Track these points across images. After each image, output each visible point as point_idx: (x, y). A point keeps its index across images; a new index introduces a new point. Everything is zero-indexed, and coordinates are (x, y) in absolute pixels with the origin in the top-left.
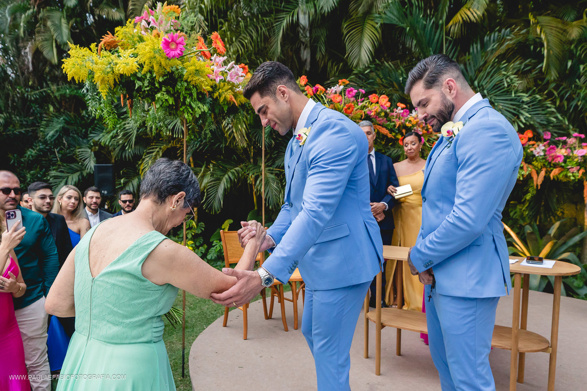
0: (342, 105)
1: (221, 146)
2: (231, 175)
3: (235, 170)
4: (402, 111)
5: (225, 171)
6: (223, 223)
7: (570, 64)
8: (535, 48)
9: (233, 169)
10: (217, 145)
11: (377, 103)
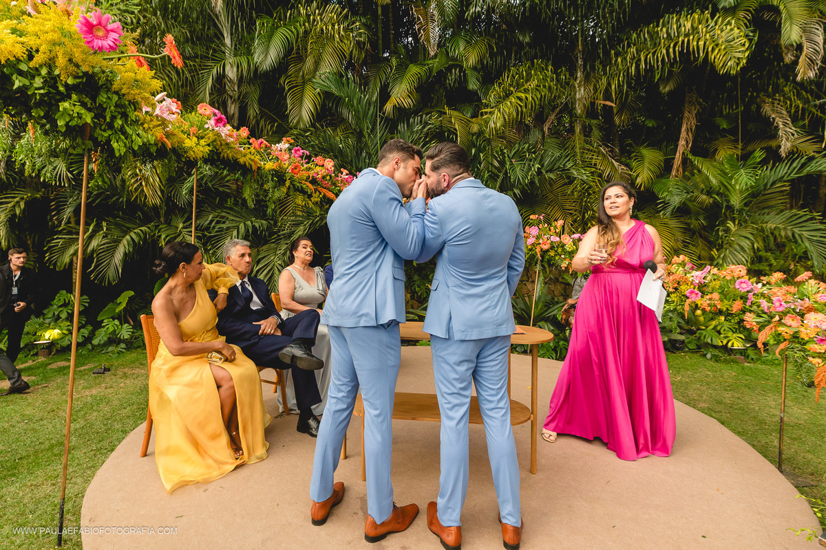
0: (287, 165)
1: (121, 200)
2: (134, 236)
3: (141, 230)
4: (347, 177)
5: (126, 231)
6: (120, 296)
7: (473, 151)
8: (448, 136)
9: (137, 228)
10: (114, 199)
11: (323, 166)
